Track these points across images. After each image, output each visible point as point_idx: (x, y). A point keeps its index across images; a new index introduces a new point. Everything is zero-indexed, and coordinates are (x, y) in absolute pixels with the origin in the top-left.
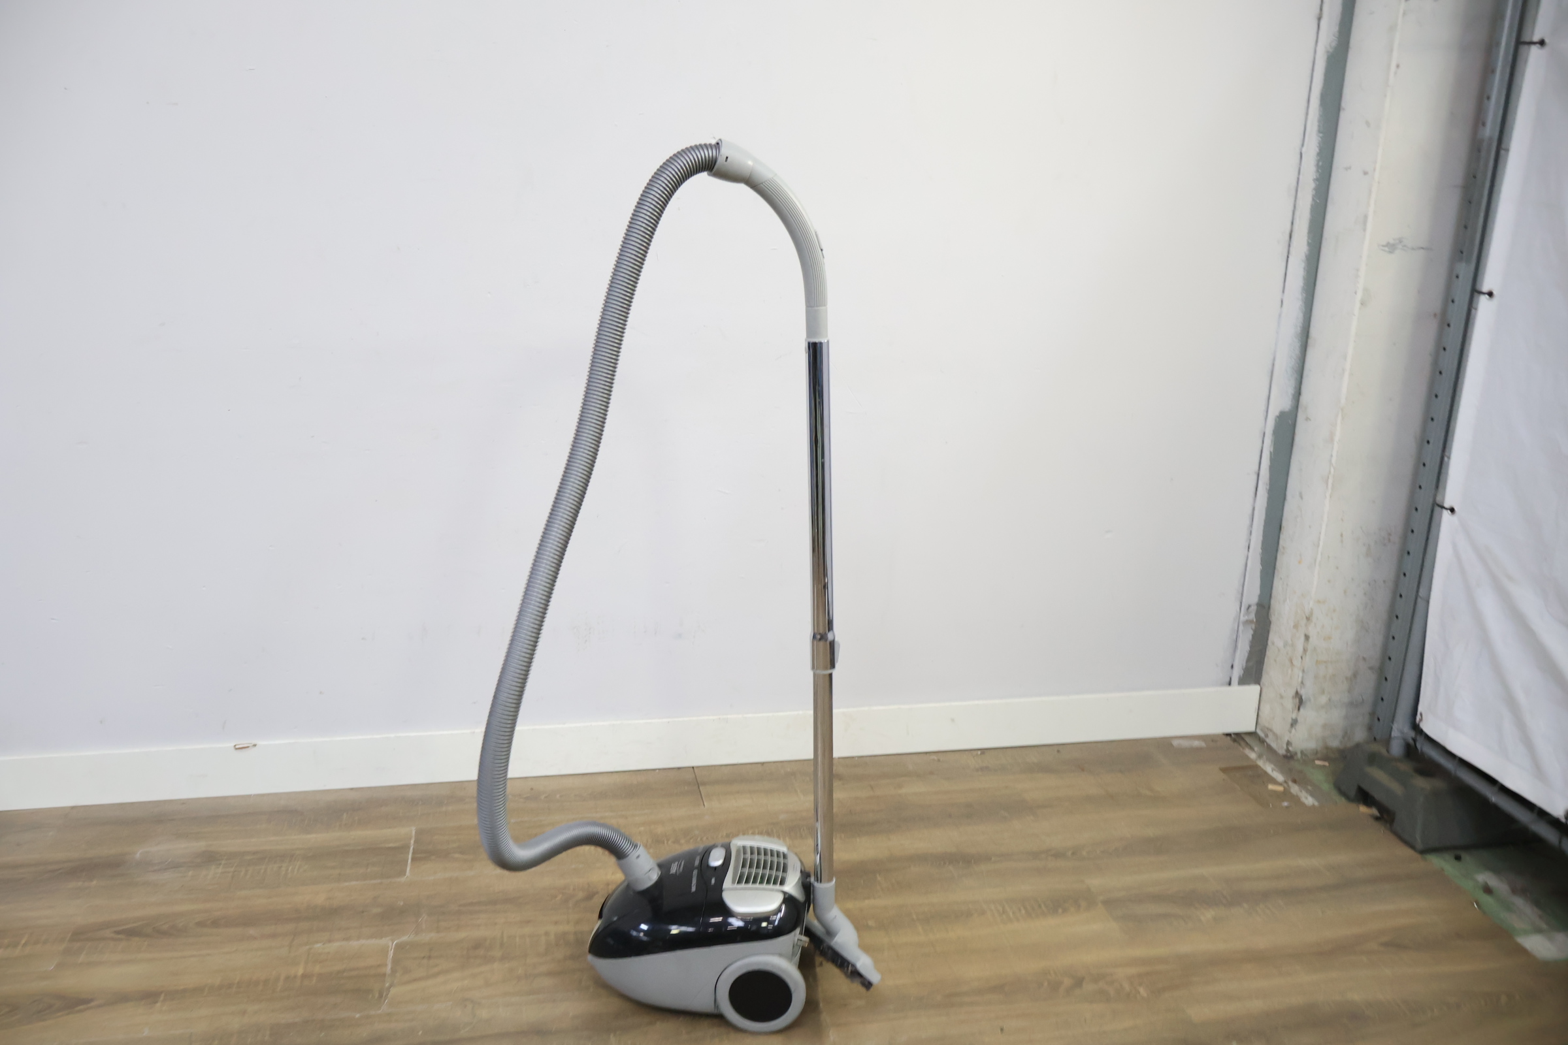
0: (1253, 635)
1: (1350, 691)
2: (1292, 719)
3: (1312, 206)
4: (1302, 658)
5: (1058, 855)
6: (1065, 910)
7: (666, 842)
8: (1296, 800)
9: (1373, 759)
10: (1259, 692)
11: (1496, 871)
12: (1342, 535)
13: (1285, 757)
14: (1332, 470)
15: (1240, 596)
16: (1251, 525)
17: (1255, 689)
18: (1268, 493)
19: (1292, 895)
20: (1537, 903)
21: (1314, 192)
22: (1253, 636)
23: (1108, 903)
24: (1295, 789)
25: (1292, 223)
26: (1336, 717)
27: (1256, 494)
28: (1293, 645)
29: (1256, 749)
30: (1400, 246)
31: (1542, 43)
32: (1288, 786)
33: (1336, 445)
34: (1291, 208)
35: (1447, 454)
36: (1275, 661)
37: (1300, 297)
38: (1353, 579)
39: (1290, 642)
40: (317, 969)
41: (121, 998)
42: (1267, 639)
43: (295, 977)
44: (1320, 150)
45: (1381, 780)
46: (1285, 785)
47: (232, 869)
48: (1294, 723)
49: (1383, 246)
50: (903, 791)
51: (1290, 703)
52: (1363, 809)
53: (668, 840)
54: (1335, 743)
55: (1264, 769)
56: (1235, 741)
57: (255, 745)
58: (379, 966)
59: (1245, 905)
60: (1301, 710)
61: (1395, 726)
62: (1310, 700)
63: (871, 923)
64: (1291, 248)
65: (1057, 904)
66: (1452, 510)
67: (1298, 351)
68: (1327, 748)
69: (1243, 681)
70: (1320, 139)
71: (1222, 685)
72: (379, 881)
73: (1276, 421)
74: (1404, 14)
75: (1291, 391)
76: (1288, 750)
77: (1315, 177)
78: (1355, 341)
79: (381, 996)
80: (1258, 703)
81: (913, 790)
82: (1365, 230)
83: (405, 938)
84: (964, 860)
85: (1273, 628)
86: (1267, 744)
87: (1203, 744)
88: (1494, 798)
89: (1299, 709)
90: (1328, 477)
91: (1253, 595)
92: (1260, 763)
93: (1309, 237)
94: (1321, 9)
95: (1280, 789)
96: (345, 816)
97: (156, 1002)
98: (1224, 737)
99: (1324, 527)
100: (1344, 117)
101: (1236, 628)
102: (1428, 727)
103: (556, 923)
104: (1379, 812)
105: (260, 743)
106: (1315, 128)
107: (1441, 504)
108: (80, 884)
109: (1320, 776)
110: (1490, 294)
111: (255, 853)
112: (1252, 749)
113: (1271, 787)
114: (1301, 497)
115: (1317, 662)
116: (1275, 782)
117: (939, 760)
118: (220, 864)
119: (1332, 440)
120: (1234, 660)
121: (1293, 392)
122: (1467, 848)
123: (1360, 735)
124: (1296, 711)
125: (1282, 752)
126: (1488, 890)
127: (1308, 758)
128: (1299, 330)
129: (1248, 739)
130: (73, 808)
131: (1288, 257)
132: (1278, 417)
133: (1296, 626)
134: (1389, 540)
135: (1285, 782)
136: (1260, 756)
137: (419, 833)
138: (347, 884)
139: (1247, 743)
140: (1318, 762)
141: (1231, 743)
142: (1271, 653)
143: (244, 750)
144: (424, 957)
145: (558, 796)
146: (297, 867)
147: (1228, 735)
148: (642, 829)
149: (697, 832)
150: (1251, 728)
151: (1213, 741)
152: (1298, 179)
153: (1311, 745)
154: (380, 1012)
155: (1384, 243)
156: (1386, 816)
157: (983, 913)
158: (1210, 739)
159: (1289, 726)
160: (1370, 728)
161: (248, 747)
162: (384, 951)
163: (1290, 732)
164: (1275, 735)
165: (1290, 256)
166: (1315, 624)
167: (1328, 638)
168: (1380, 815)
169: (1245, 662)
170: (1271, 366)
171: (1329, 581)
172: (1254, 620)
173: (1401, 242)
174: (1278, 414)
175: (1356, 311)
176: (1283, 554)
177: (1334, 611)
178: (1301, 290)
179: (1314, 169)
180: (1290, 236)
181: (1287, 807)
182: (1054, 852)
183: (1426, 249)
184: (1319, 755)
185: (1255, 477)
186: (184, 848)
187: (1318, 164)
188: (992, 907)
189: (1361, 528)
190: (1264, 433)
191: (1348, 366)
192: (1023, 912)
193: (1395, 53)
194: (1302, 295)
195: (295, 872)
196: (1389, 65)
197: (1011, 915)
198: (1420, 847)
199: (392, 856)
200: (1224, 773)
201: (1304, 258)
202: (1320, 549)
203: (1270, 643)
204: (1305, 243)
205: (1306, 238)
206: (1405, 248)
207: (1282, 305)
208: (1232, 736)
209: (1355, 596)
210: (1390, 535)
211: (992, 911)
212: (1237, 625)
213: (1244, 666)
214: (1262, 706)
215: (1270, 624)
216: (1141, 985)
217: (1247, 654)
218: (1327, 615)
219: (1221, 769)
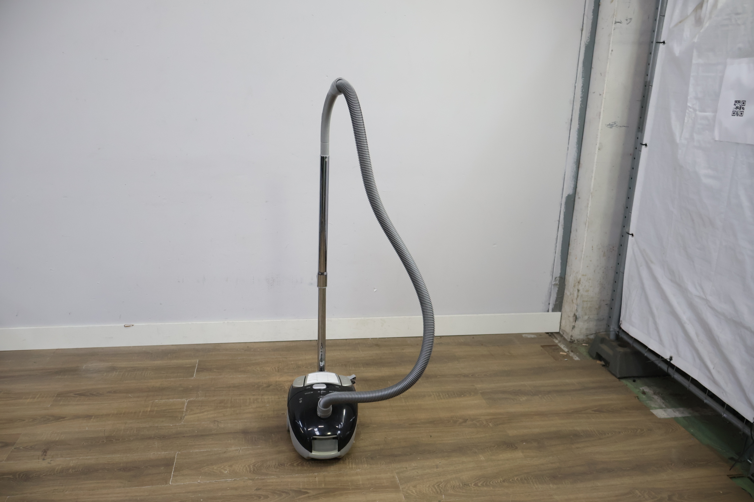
1: (597, 314)
3: (580, 108)
4: (576, 299)
5: (466, 376)
6: (464, 396)
7: (302, 367)
8: (571, 358)
9: (603, 340)
10: (560, 314)
11: (649, 386)
12: (592, 247)
13: (570, 342)
14: (588, 219)
15: (552, 273)
16: (557, 243)
18: (563, 229)
19: (560, 392)
20: (663, 398)
21: (581, 102)
22: (558, 291)
23: (483, 394)
24: (571, 354)
25: (572, 115)
26: (592, 325)
27: (558, 230)
28: (573, 294)
29: (558, 339)
30: (615, 125)
31: (664, 42)
33: (589, 209)
34: (571, 109)
35: (630, 212)
36: (567, 301)
37: (576, 146)
38: (598, 266)
40: (156, 409)
41: (76, 417)
42: (564, 291)
43: (147, 411)
44: (583, 85)
45: (606, 350)
46: (568, 353)
47: (122, 373)
48: (574, 327)
49: (607, 125)
50: (404, 351)
51: (572, 319)
52: (598, 362)
53: (303, 367)
54: (592, 337)
55: (560, 346)
56: (550, 336)
57: (133, 325)
58: (180, 408)
59: (540, 395)
60: (577, 321)
61: (611, 327)
62: (580, 318)
64: (571, 126)
65: (462, 394)
66: (632, 235)
67: (575, 169)
68: (588, 339)
69: (554, 310)
70: (583, 81)
71: (545, 312)
72: (182, 379)
73: (566, 198)
74: (614, 29)
75: (572, 186)
76: (571, 339)
77: (581, 96)
78: (596, 165)
79: (181, 419)
80: (560, 319)
81: (409, 351)
82: (600, 118)
83: (192, 399)
84: (426, 377)
85: (566, 287)
86: (564, 337)
87: (535, 336)
88: (647, 354)
89: (575, 322)
90: (586, 222)
91: (557, 273)
92: (559, 344)
93: (579, 122)
94: (583, 26)
95: (565, 354)
96: (169, 354)
97: (91, 419)
98: (546, 334)
99: (585, 243)
100: (593, 71)
102: (624, 327)
103: (254, 395)
104: (605, 363)
105: (135, 324)
106: (581, 76)
107: (628, 232)
108: (60, 377)
109: (583, 350)
110: (646, 145)
111: (132, 367)
112: (557, 339)
113: (561, 353)
114: (576, 230)
115: (583, 301)
116: (563, 351)
118: (117, 371)
119: (588, 206)
120: (550, 301)
121: (573, 187)
122: (639, 377)
124: (574, 322)
125: (569, 340)
126: (644, 393)
127: (579, 342)
128: (575, 160)
129: (555, 335)
130: (58, 350)
131: (570, 129)
132: (567, 197)
133: (574, 286)
134: (613, 250)
135: (568, 351)
136: (560, 342)
137: (200, 362)
138: (169, 379)
139: (555, 337)
140: (583, 344)
141: (548, 336)
142: (565, 297)
143: (128, 327)
144: (199, 406)
145: (259, 350)
147: (547, 333)
148: (292, 362)
150: (558, 331)
151: (540, 335)
152: (574, 97)
153: (581, 337)
154: (180, 424)
155: (608, 124)
156: (606, 365)
157: (430, 396)
158: (539, 335)
159: (572, 328)
160: (605, 330)
161: (130, 326)
162: (183, 403)
163: (572, 331)
164: (566, 333)
165: (571, 129)
166: (582, 285)
167: (587, 291)
168: (605, 364)
169: (555, 302)
170: (564, 175)
171: (587, 267)
172: (558, 284)
173: (615, 123)
174: (567, 196)
175: (597, 152)
176: (570, 255)
177: (590, 279)
178: (576, 143)
179: (581, 93)
180: (571, 121)
181: (566, 361)
182: (463, 375)
183: (626, 127)
184: (585, 342)
185: (558, 222)
186: (103, 365)
187: (582, 91)
188: (435, 394)
189: (601, 244)
190: (561, 204)
191: (593, 175)
192: (447, 396)
193: (611, 45)
194: (576, 145)
195: (148, 374)
196: (609, 50)
197: (442, 397)
198: (619, 376)
199: (188, 370)
200: (542, 347)
201: (577, 130)
202: (583, 253)
203: (565, 294)
204: (578, 124)
205: (578, 122)
206: (617, 126)
207: (568, 150)
208: (550, 334)
209: (599, 273)
210: (613, 247)
211: (434, 395)
212: (551, 286)
213: (554, 304)
214: (562, 321)
215: (565, 285)
216: (490, 422)
217: (555, 298)
218: (587, 281)
219: (541, 346)
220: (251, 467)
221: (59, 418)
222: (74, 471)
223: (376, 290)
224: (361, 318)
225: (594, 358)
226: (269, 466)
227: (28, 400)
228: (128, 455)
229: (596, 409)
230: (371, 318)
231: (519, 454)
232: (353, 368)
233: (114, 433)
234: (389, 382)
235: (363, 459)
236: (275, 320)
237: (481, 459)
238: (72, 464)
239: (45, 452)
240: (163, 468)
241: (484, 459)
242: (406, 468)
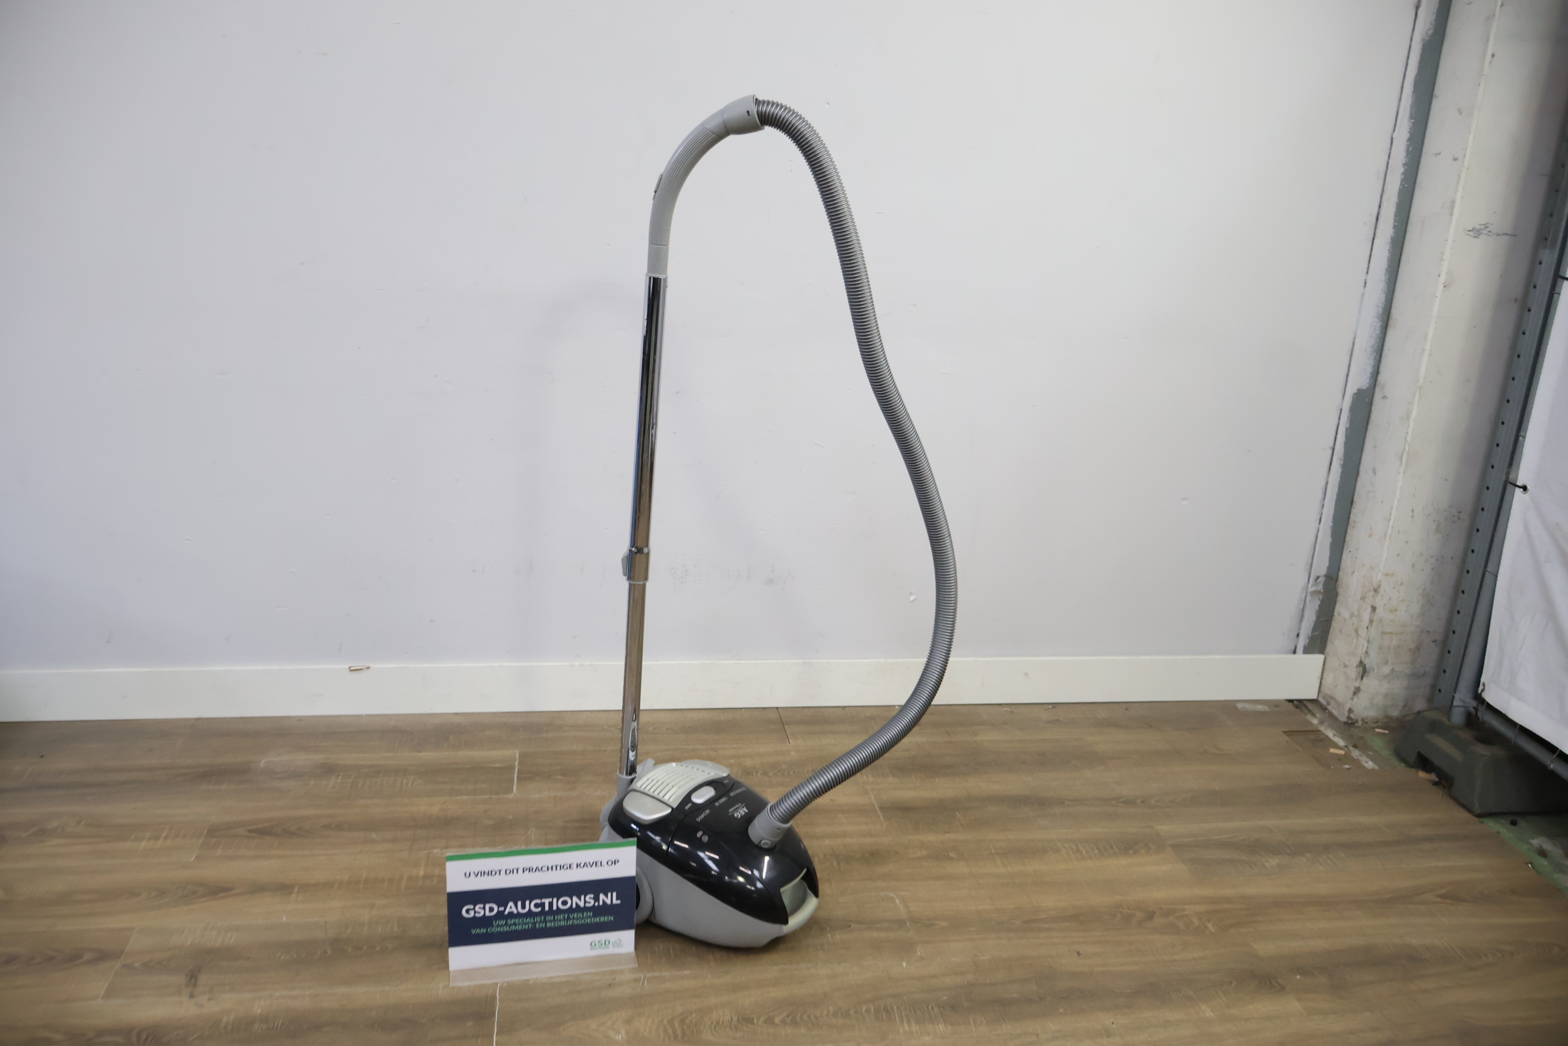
0: (1319, 605)
1: (1412, 663)
2: (1355, 687)
3: (1400, 189)
4: (1367, 628)
5: (1129, 802)
6: (1135, 852)
7: (755, 774)
8: (1356, 763)
9: (1434, 727)
10: (1323, 660)
11: (1551, 836)
12: (1413, 511)
13: (1346, 723)
14: (1407, 447)
15: (1309, 567)
16: (1324, 499)
17: (1319, 658)
18: (1342, 468)
19: (1352, 848)
21: (1403, 176)
22: (1320, 607)
23: (1179, 848)
24: (1355, 753)
25: (1380, 206)
26: (1398, 687)
27: (1330, 469)
28: (1359, 616)
29: (1318, 715)
30: (1485, 232)
32: (1349, 749)
33: (1412, 424)
34: (1379, 191)
35: (1522, 434)
36: (1340, 631)
37: (1383, 278)
38: (1421, 554)
39: (1356, 613)
41: (258, 888)
42: (1334, 609)
44: (1410, 135)
45: (1443, 748)
46: (1346, 750)
48: (1357, 691)
49: (1468, 231)
50: (979, 738)
51: (1353, 672)
52: (1422, 774)
53: (757, 773)
54: (1395, 713)
55: (1326, 734)
56: (1297, 707)
57: (368, 668)
59: (1308, 855)
60: (1365, 678)
61: (1457, 696)
62: (1373, 670)
63: (952, 855)
64: (1377, 231)
65: (1129, 846)
66: (1525, 488)
67: (1378, 331)
68: (1387, 717)
69: (1307, 650)
70: (1411, 125)
71: (1287, 653)
72: (488, 796)
73: (1353, 397)
74: (1502, 5)
75: (1369, 370)
76: (1349, 718)
77: (1404, 162)
78: (1436, 322)
80: (1321, 671)
81: (989, 738)
82: (1451, 215)
84: (1039, 803)
85: (1340, 598)
86: (1329, 711)
87: (1266, 708)
88: (1553, 765)
89: (1362, 678)
90: (1402, 455)
91: (1322, 566)
92: (1322, 729)
93: (1395, 221)
95: (1342, 752)
96: (451, 737)
97: (291, 893)
98: (1287, 703)
100: (1436, 105)
101: (1304, 598)
102: (1490, 697)
104: (1437, 777)
105: (372, 665)
106: (1407, 114)
107: (1514, 482)
108: (211, 787)
109: (1378, 744)
111: (370, 766)
112: (1314, 715)
113: (1332, 750)
114: (1374, 472)
115: (1383, 633)
116: (1336, 746)
117: (1012, 712)
118: (339, 775)
119: (1408, 417)
120: (1300, 629)
121: (1371, 371)
122: (1523, 814)
123: (1420, 705)
124: (1359, 680)
125: (1343, 719)
126: (1542, 853)
127: (1368, 725)
128: (1381, 310)
129: (1310, 706)
130: (197, 719)
131: (1374, 239)
132: (1355, 394)
133: (1363, 598)
134: (1459, 518)
135: (1346, 746)
136: (1322, 723)
137: (521, 755)
138: (459, 798)
139: (1309, 710)
140: (1377, 730)
141: (1294, 708)
142: (1336, 624)
143: (357, 672)
145: (651, 729)
146: (411, 782)
147: (1291, 701)
148: (732, 761)
149: (784, 766)
150: (1314, 696)
151: (1276, 706)
152: (1388, 163)
153: (1372, 713)
155: (1471, 229)
156: (1444, 781)
157: (1058, 851)
158: (1275, 704)
159: (1352, 693)
160: (1430, 700)
161: (362, 669)
163: (1352, 699)
164: (1337, 702)
165: (1376, 240)
166: (1382, 596)
167: (1394, 610)
168: (1437, 780)
169: (1311, 631)
170: (1351, 345)
171: (1398, 555)
172: (1322, 591)
173: (1486, 227)
174: (1355, 391)
175: (1439, 293)
176: (1354, 527)
177: (1402, 584)
178: (1384, 271)
179: (1404, 154)
180: (1377, 219)
181: (1348, 769)
182: (1123, 799)
183: (1511, 235)
184: (1379, 724)
185: (1330, 452)
186: (303, 759)
187: (1408, 149)
188: (1067, 845)
189: (1432, 504)
190: (1341, 410)
191: (1428, 346)
192: (1096, 851)
193: (1491, 42)
194: (1385, 276)
195: (410, 785)
196: (1484, 54)
197: (1084, 853)
198: (1478, 810)
199: (499, 775)
200: (1287, 735)
201: (1389, 240)
202: (1391, 523)
203: (1335, 613)
204: (1392, 226)
205: (1393, 221)
206: (1490, 233)
207: (1365, 286)
208: (1295, 702)
209: (1423, 570)
210: (1460, 512)
211: (1066, 848)
212: (1304, 595)
213: (1310, 635)
214: (1325, 674)
215: (1337, 595)
216: (1209, 921)
217: (1313, 624)
218: (1394, 588)
219: (1284, 732)
220: (677, 1025)
221: (218, 891)
222: (264, 1027)
223: (915, 597)
224: (878, 660)
225: (1409, 765)
226: (717, 1023)
227: (143, 844)
228: (387, 988)
229: (1443, 891)
230: (900, 660)
231: (1291, 1005)
232: (871, 779)
233: (349, 931)
234: (957, 813)
235: (932, 1008)
236: (685, 662)
237: (1207, 1014)
238: (257, 1010)
239: (192, 977)
240: (470, 1024)
241: (1212, 1014)
242: (1037, 1035)
